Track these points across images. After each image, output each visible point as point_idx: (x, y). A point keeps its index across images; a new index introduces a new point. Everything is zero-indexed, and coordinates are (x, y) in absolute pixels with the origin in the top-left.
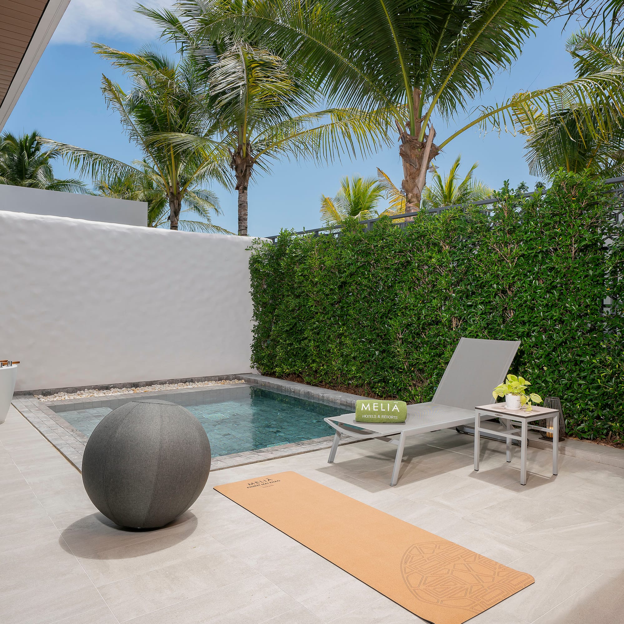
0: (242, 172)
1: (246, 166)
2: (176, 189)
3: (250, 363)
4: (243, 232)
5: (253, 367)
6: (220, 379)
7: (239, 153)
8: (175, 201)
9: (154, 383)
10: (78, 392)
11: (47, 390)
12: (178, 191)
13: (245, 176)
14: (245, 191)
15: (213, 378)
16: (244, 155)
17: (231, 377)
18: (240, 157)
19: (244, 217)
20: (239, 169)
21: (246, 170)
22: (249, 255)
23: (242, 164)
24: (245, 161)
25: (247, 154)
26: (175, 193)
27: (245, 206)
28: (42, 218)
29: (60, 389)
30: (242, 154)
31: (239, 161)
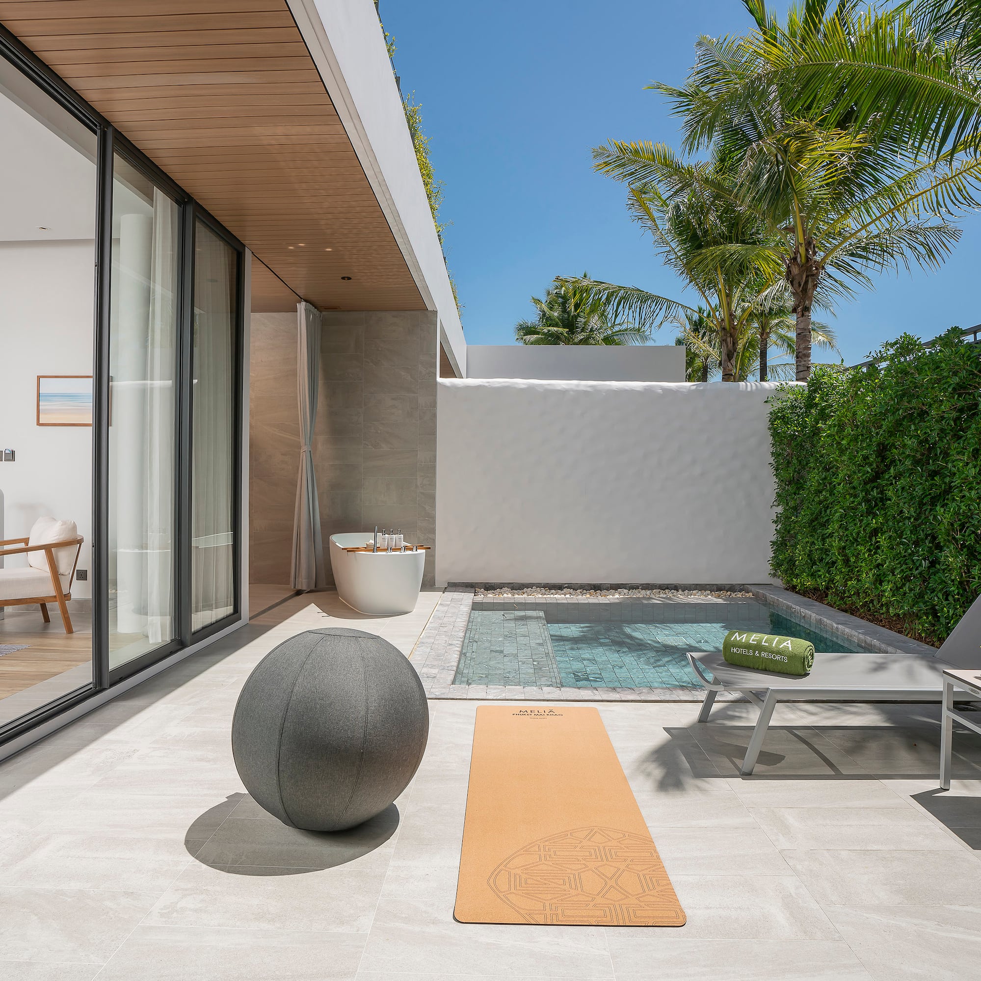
0: (800, 285)
1: (807, 276)
2: (730, 322)
3: (769, 568)
4: (801, 375)
5: (774, 575)
6: (718, 588)
7: (795, 259)
8: (728, 339)
9: (621, 587)
10: (525, 590)
11: (490, 583)
12: (732, 326)
13: (805, 290)
14: (807, 313)
15: (708, 587)
16: (804, 260)
17: (737, 588)
18: (798, 265)
19: (805, 352)
20: (796, 283)
21: (806, 282)
22: (769, 409)
23: (800, 274)
24: (804, 268)
25: (808, 259)
26: (728, 327)
27: (805, 336)
28: (488, 382)
29: (505, 583)
30: (799, 260)
31: (795, 270)
